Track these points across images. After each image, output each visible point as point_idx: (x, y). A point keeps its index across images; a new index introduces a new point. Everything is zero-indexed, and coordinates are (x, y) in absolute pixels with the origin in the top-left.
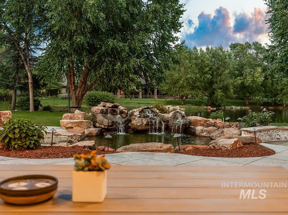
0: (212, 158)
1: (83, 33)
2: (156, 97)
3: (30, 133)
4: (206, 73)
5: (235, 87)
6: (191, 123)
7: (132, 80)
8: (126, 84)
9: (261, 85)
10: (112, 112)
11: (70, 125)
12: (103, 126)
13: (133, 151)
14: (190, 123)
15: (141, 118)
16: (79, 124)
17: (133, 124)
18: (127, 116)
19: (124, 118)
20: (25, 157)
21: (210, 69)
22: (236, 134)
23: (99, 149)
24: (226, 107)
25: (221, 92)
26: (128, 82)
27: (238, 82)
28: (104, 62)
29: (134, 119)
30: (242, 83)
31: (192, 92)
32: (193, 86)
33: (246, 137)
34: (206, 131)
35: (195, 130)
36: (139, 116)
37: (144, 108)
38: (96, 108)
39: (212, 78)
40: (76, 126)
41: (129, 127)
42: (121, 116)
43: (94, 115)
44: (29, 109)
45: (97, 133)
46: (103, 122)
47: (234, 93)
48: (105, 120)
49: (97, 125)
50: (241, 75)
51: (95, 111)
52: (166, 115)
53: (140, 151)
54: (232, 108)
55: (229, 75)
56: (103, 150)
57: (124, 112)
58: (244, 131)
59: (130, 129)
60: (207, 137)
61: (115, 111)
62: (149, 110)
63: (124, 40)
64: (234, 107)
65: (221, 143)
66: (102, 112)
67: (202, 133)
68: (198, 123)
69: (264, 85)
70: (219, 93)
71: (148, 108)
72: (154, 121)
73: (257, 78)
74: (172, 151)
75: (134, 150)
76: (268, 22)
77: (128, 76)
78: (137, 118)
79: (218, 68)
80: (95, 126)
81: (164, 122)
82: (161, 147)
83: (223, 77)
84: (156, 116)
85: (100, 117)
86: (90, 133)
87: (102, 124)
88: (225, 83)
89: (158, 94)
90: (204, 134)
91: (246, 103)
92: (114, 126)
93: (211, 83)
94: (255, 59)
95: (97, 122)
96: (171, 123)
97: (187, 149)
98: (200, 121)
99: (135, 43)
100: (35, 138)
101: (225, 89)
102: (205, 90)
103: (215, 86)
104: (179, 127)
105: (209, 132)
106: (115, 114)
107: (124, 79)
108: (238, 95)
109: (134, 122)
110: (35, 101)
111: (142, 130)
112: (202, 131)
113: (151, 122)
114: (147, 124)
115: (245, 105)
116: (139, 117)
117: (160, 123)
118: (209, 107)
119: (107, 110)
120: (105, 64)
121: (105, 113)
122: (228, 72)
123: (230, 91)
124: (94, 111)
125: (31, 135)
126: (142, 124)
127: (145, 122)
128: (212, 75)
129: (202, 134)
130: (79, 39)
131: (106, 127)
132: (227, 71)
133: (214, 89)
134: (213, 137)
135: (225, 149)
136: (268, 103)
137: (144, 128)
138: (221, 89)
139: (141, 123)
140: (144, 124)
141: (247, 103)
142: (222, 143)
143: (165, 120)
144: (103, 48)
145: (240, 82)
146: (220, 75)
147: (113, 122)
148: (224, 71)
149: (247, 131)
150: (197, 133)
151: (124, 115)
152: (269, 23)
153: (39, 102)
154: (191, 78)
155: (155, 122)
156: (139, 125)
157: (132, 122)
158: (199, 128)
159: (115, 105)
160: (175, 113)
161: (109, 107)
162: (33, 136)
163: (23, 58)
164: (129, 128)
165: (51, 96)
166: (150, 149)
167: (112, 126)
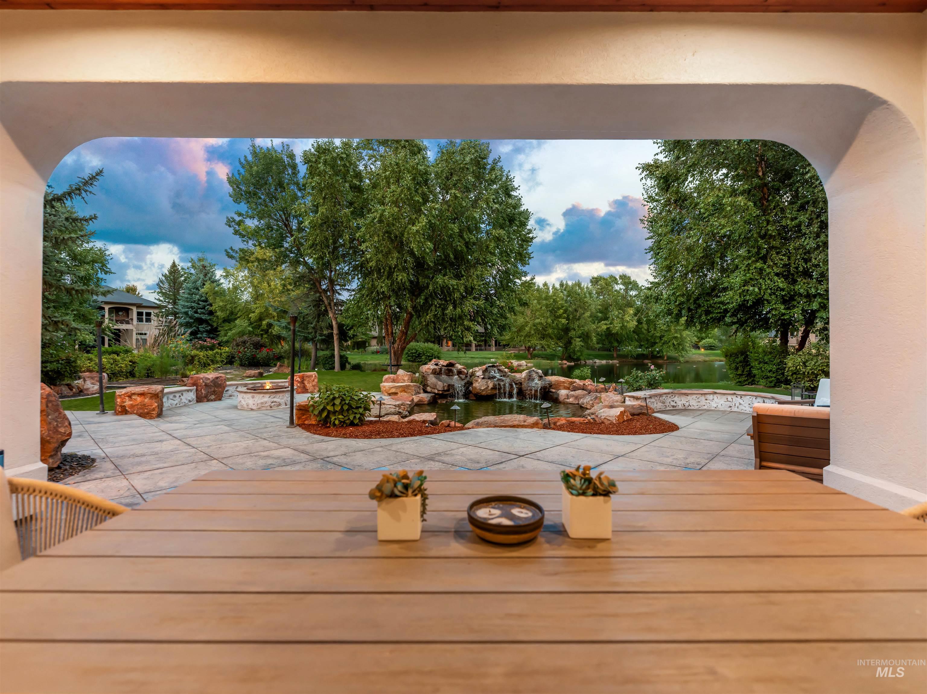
0: (595, 435)
1: (404, 269)
2: (494, 349)
3: (354, 404)
4: (560, 316)
5: (598, 334)
6: (551, 386)
7: (468, 329)
8: (460, 333)
9: (634, 332)
10: (447, 372)
11: (393, 390)
12: (436, 391)
13: (488, 427)
14: (551, 385)
15: (486, 380)
16: (405, 389)
17: (475, 388)
18: (466, 377)
19: (463, 380)
20: (351, 437)
21: (565, 311)
22: (617, 401)
23: (442, 424)
24: (587, 361)
25: (580, 341)
26: (462, 332)
27: (603, 327)
28: (432, 305)
29: (477, 381)
30: (608, 328)
31: (542, 342)
32: (544, 335)
33: (633, 406)
34: (573, 396)
35: (558, 395)
36: (482, 377)
37: (489, 367)
38: (427, 366)
39: (568, 323)
40: (401, 392)
41: (470, 392)
42: (459, 377)
43: (423, 376)
44: (334, 368)
45: (429, 400)
46: (436, 386)
47: (598, 343)
48: (439, 383)
49: (429, 389)
50: (606, 319)
51: (426, 371)
52: (518, 376)
53: (497, 426)
54: (595, 363)
55: (590, 319)
56: (449, 426)
57: (463, 371)
58: (629, 397)
59: (471, 395)
60: (574, 404)
61: (451, 371)
62: (495, 369)
63: (458, 277)
64: (597, 361)
65: (602, 414)
66: (434, 372)
67: (568, 399)
68: (560, 386)
69: (637, 331)
70: (578, 343)
71: (493, 366)
72: (502, 383)
73: (628, 322)
74: (540, 426)
75: (489, 425)
76: (648, 251)
77: (462, 324)
78: (480, 380)
79: (576, 310)
80: (425, 392)
81: (516, 384)
82: (525, 422)
83: (582, 321)
84: (504, 376)
85: (432, 379)
86: (420, 401)
87: (434, 389)
88: (586, 328)
89: (496, 345)
90: (571, 400)
91: (613, 355)
92: (451, 391)
93: (567, 330)
94: (624, 297)
95: (428, 386)
96: (524, 385)
97: (558, 424)
98: (564, 382)
99: (473, 280)
100: (361, 410)
101: (585, 337)
102: (559, 339)
103: (572, 333)
104: (536, 391)
105: (577, 398)
106: (451, 374)
107: (458, 328)
108: (603, 344)
109: (476, 385)
110: (341, 357)
111: (487, 395)
112: (568, 397)
113: (499, 384)
114: (494, 388)
115: (612, 358)
116: (483, 378)
117: (511, 385)
118: (565, 362)
119: (441, 369)
120: (433, 308)
121: (438, 374)
122: (589, 315)
123: (592, 340)
124: (424, 371)
125: (354, 407)
126: (487, 388)
127: (491, 385)
128: (568, 319)
129: (568, 400)
130: (401, 277)
131: (441, 392)
132: (588, 314)
133: (572, 338)
134: (583, 404)
135: (609, 422)
136: (643, 355)
137: (489, 392)
138: (580, 337)
139: (486, 386)
140: (490, 388)
141: (615, 355)
142: (604, 414)
143: (517, 382)
144: (431, 288)
145: (605, 327)
146: (579, 319)
147: (449, 385)
148: (584, 314)
149: (633, 397)
150: (561, 398)
151: (463, 376)
152: (650, 252)
153: (347, 358)
154: (541, 324)
155: (504, 385)
156: (483, 388)
157: (474, 385)
158: (563, 393)
159: (450, 363)
160: (530, 372)
161: (443, 366)
162: (357, 408)
163: (326, 302)
164: (470, 394)
165: (358, 349)
166: (511, 424)
167: (448, 390)
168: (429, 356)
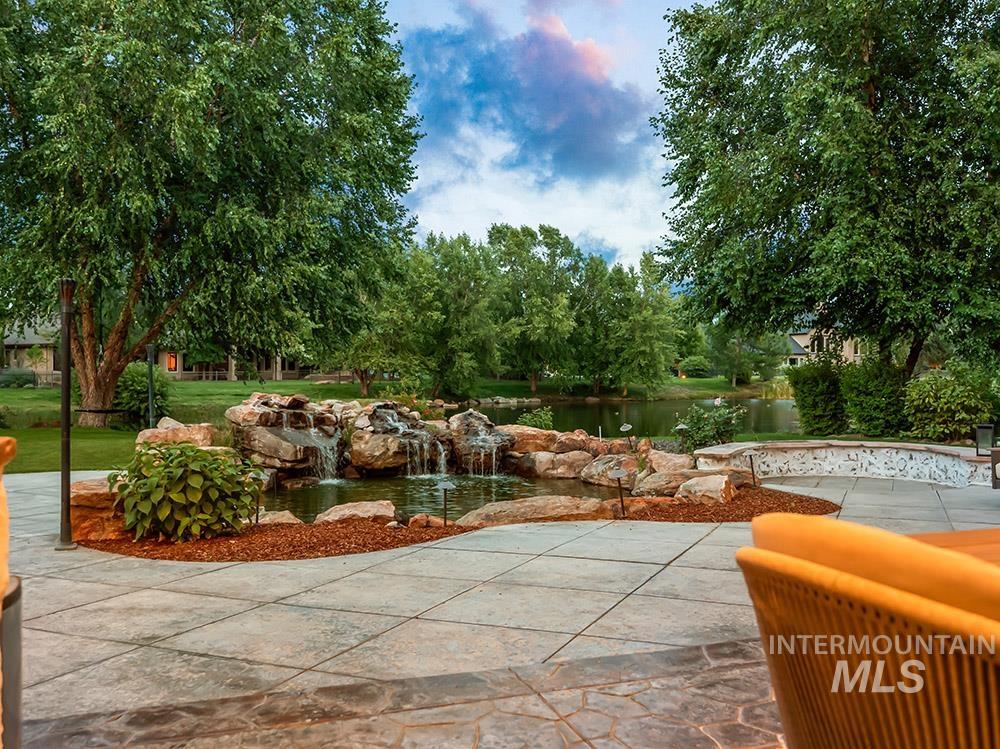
2: (279, 376)
4: (429, 306)
5: (504, 344)
6: (514, 444)
9: (570, 341)
10: (293, 419)
12: (278, 463)
14: (512, 443)
15: (380, 436)
17: (360, 454)
18: (336, 429)
19: (331, 436)
21: (440, 295)
22: (683, 467)
24: (482, 400)
25: (470, 359)
27: (513, 331)
29: (361, 438)
30: (523, 333)
31: (393, 361)
32: (395, 344)
34: (563, 463)
35: (534, 461)
36: (371, 428)
37: (379, 407)
38: (244, 408)
39: (446, 320)
41: (348, 462)
42: (321, 429)
43: (239, 431)
46: (277, 451)
47: (503, 363)
48: (282, 444)
50: (519, 313)
51: (244, 420)
52: (442, 425)
54: (497, 403)
55: (490, 313)
56: (428, 525)
57: (329, 418)
58: (706, 456)
59: (349, 469)
60: (568, 478)
61: (300, 418)
62: (391, 411)
64: (501, 400)
66: (264, 421)
67: (553, 469)
68: (528, 444)
69: (574, 340)
70: (466, 362)
71: (386, 406)
73: (560, 321)
76: (668, 180)
77: (278, 316)
78: (367, 436)
79: (461, 295)
81: (442, 443)
83: (474, 317)
84: (413, 427)
85: (263, 437)
87: (271, 457)
88: (482, 332)
89: (283, 368)
90: (561, 471)
91: (530, 387)
92: (311, 463)
93: (443, 334)
94: (549, 270)
95: (254, 452)
96: (461, 444)
98: (534, 437)
101: (480, 349)
102: (428, 351)
103: (454, 342)
104: (489, 456)
105: (571, 466)
106: (303, 424)
108: (513, 366)
109: (359, 446)
111: (386, 469)
112: (554, 465)
113: (411, 444)
114: (401, 451)
115: (528, 394)
116: (373, 432)
117: (434, 445)
118: (439, 402)
119: (278, 414)
121: (272, 425)
122: (486, 304)
123: (492, 357)
124: (240, 420)
126: (384, 453)
127: (394, 447)
128: (445, 311)
129: (555, 472)
130: (136, 202)
131: (288, 465)
132: (484, 303)
133: (453, 351)
134: (592, 477)
135: (712, 502)
136: (585, 387)
137: (391, 461)
138: (468, 351)
139: (384, 450)
140: (390, 453)
141: (533, 389)
142: (700, 488)
143: (444, 439)
145: (517, 331)
146: (466, 314)
147: (306, 449)
148: (477, 302)
149: (713, 457)
150: (540, 469)
151: (329, 429)
152: (671, 184)
154: (391, 321)
155: (421, 447)
156: (377, 454)
157: (356, 447)
158: (542, 457)
159: (294, 400)
160: (465, 418)
161: (282, 406)
164: (345, 466)
166: (554, 513)
167: (305, 460)
168: (139, 392)
